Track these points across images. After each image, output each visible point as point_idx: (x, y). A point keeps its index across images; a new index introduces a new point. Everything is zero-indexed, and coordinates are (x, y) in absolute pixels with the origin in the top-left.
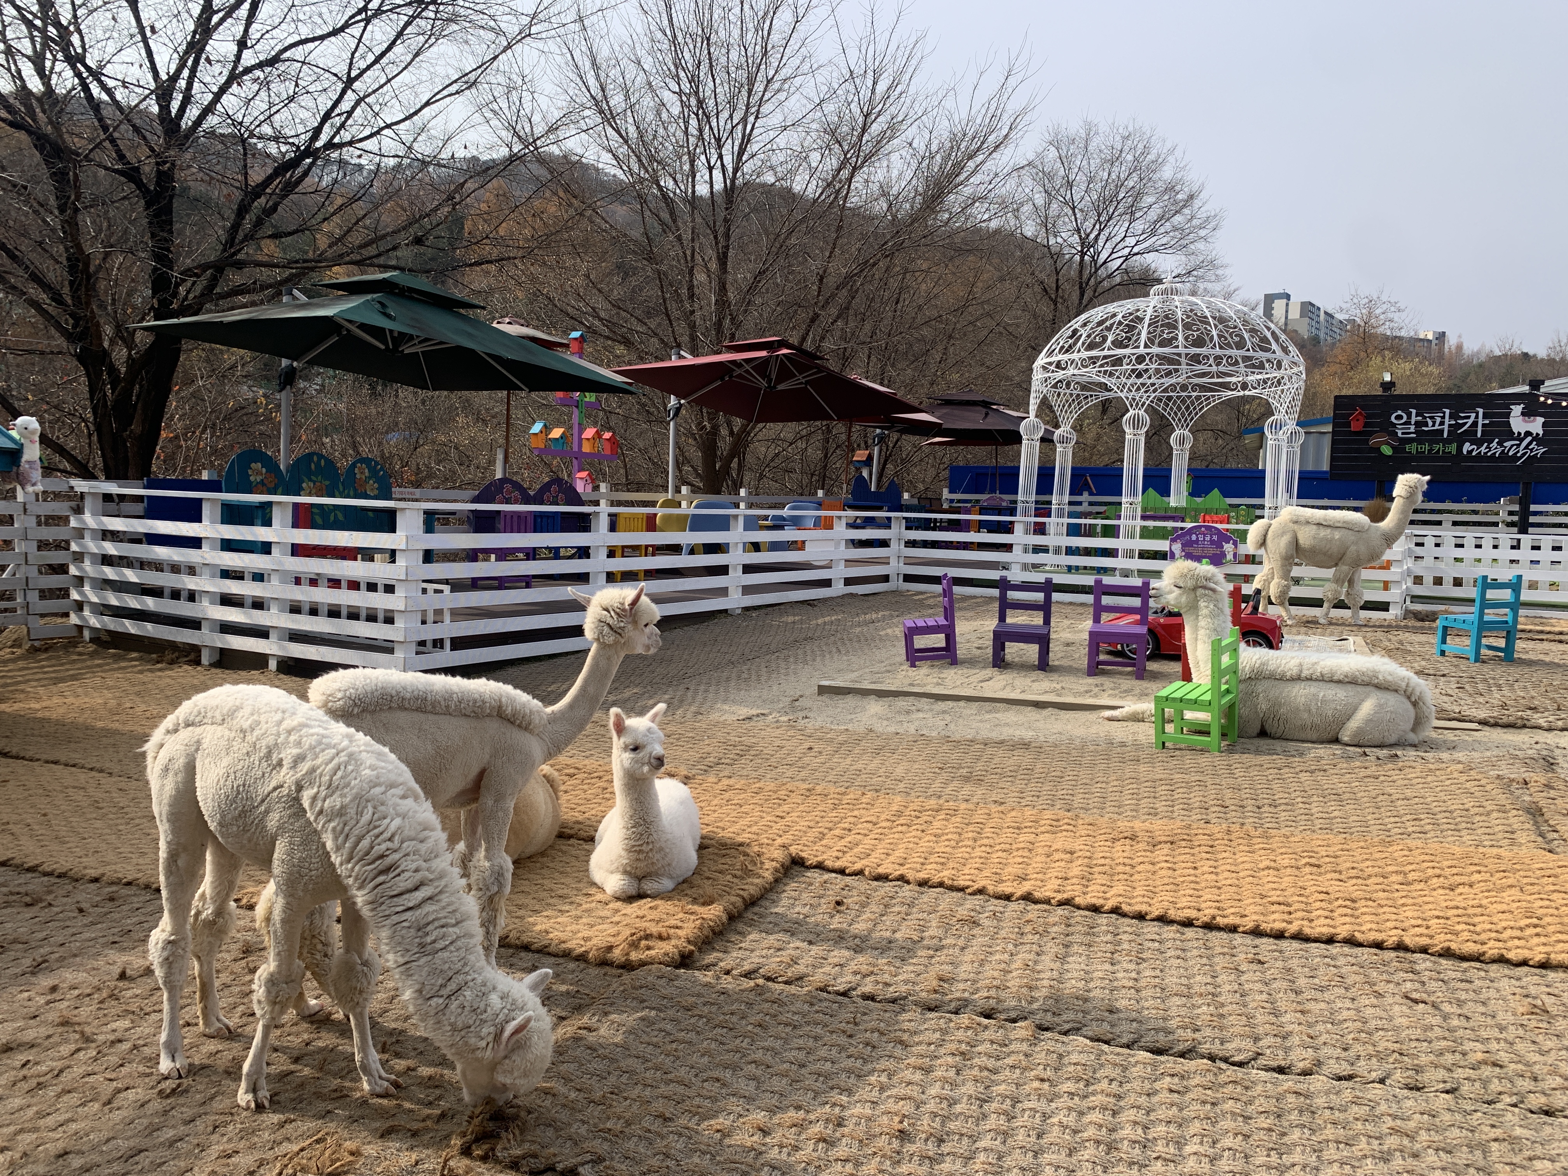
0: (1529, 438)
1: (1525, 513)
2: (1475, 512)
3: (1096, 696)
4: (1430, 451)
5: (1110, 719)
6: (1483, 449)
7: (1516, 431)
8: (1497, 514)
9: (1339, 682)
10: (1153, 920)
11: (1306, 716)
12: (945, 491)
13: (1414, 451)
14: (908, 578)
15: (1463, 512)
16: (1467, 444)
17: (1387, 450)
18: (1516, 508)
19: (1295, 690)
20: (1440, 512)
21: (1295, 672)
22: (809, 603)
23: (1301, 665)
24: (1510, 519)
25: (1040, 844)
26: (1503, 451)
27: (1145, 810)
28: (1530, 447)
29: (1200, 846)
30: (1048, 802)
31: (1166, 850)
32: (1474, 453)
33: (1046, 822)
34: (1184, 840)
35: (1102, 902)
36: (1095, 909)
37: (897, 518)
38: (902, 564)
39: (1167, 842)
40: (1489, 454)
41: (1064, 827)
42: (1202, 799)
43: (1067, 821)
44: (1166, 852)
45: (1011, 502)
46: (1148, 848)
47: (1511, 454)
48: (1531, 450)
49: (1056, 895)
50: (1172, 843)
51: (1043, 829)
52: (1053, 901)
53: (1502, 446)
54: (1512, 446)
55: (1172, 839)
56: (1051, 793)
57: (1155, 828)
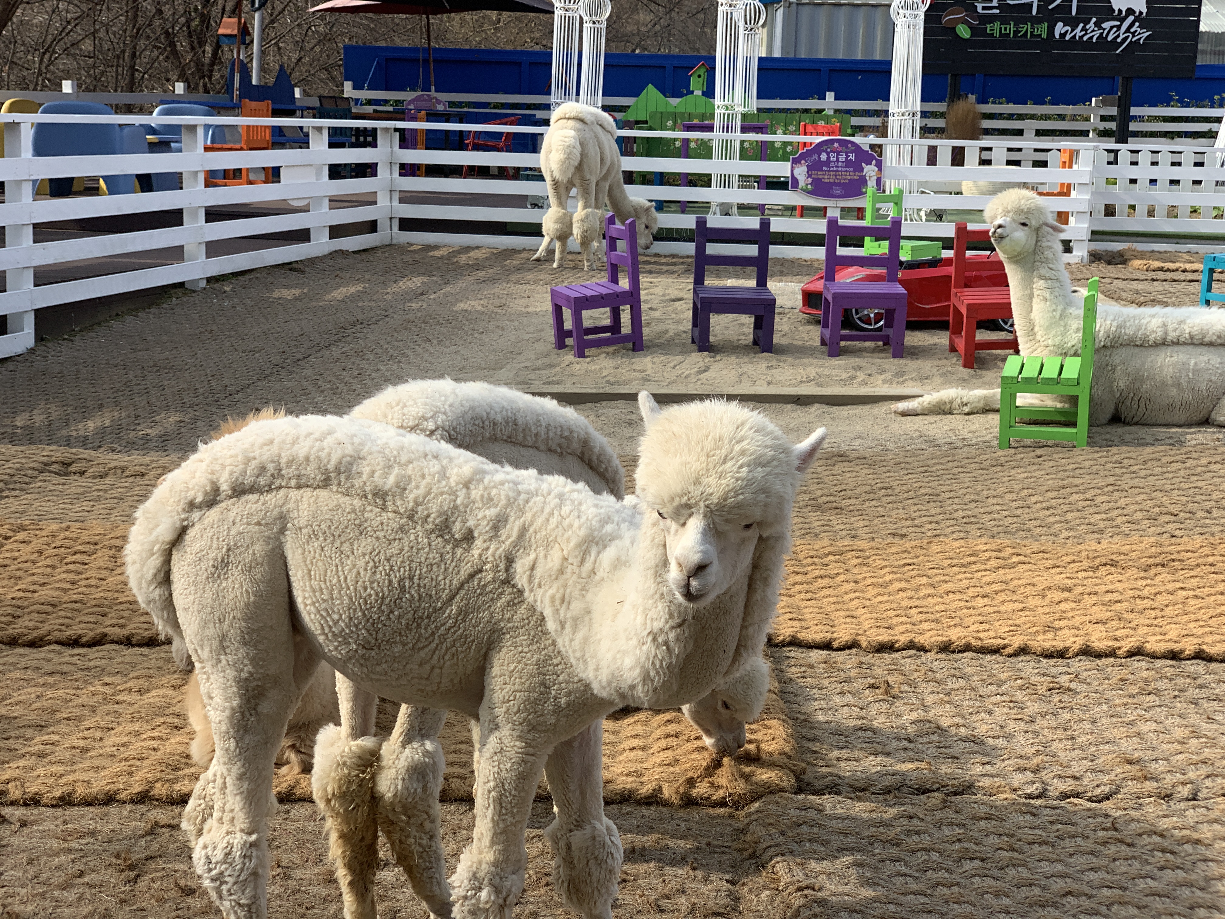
0: (1131, 18)
1: (1124, 118)
2: (1062, 117)
3: (864, 383)
4: (1016, 32)
5: (905, 414)
6: (1078, 32)
8: (1088, 119)
9: (1211, 344)
11: (1174, 392)
12: (348, 86)
13: (997, 34)
14: (407, 224)
15: (1047, 117)
16: (1060, 25)
17: (964, 32)
18: (1113, 111)
19: (1160, 360)
20: (1021, 117)
21: (1159, 334)
22: (289, 266)
23: (1164, 325)
24: (1102, 126)
25: (1015, 583)
26: (1102, 34)
27: (1083, 527)
28: (1132, 30)
29: (1198, 565)
30: (957, 528)
31: (1165, 576)
32: (1068, 38)
33: (987, 554)
34: (1174, 560)
35: (1176, 647)
36: (1174, 656)
37: (386, 130)
38: (396, 203)
39: (1156, 565)
40: (1085, 38)
41: (1015, 559)
42: (1137, 507)
43: (1010, 550)
44: (1169, 577)
45: (452, 104)
46: (1143, 574)
47: (1110, 38)
48: (1133, 34)
49: (1116, 644)
50: (1163, 565)
51: (993, 563)
52: (1119, 652)
53: (1100, 28)
54: (1112, 28)
55: (1158, 560)
56: (947, 516)
57: (1124, 549)
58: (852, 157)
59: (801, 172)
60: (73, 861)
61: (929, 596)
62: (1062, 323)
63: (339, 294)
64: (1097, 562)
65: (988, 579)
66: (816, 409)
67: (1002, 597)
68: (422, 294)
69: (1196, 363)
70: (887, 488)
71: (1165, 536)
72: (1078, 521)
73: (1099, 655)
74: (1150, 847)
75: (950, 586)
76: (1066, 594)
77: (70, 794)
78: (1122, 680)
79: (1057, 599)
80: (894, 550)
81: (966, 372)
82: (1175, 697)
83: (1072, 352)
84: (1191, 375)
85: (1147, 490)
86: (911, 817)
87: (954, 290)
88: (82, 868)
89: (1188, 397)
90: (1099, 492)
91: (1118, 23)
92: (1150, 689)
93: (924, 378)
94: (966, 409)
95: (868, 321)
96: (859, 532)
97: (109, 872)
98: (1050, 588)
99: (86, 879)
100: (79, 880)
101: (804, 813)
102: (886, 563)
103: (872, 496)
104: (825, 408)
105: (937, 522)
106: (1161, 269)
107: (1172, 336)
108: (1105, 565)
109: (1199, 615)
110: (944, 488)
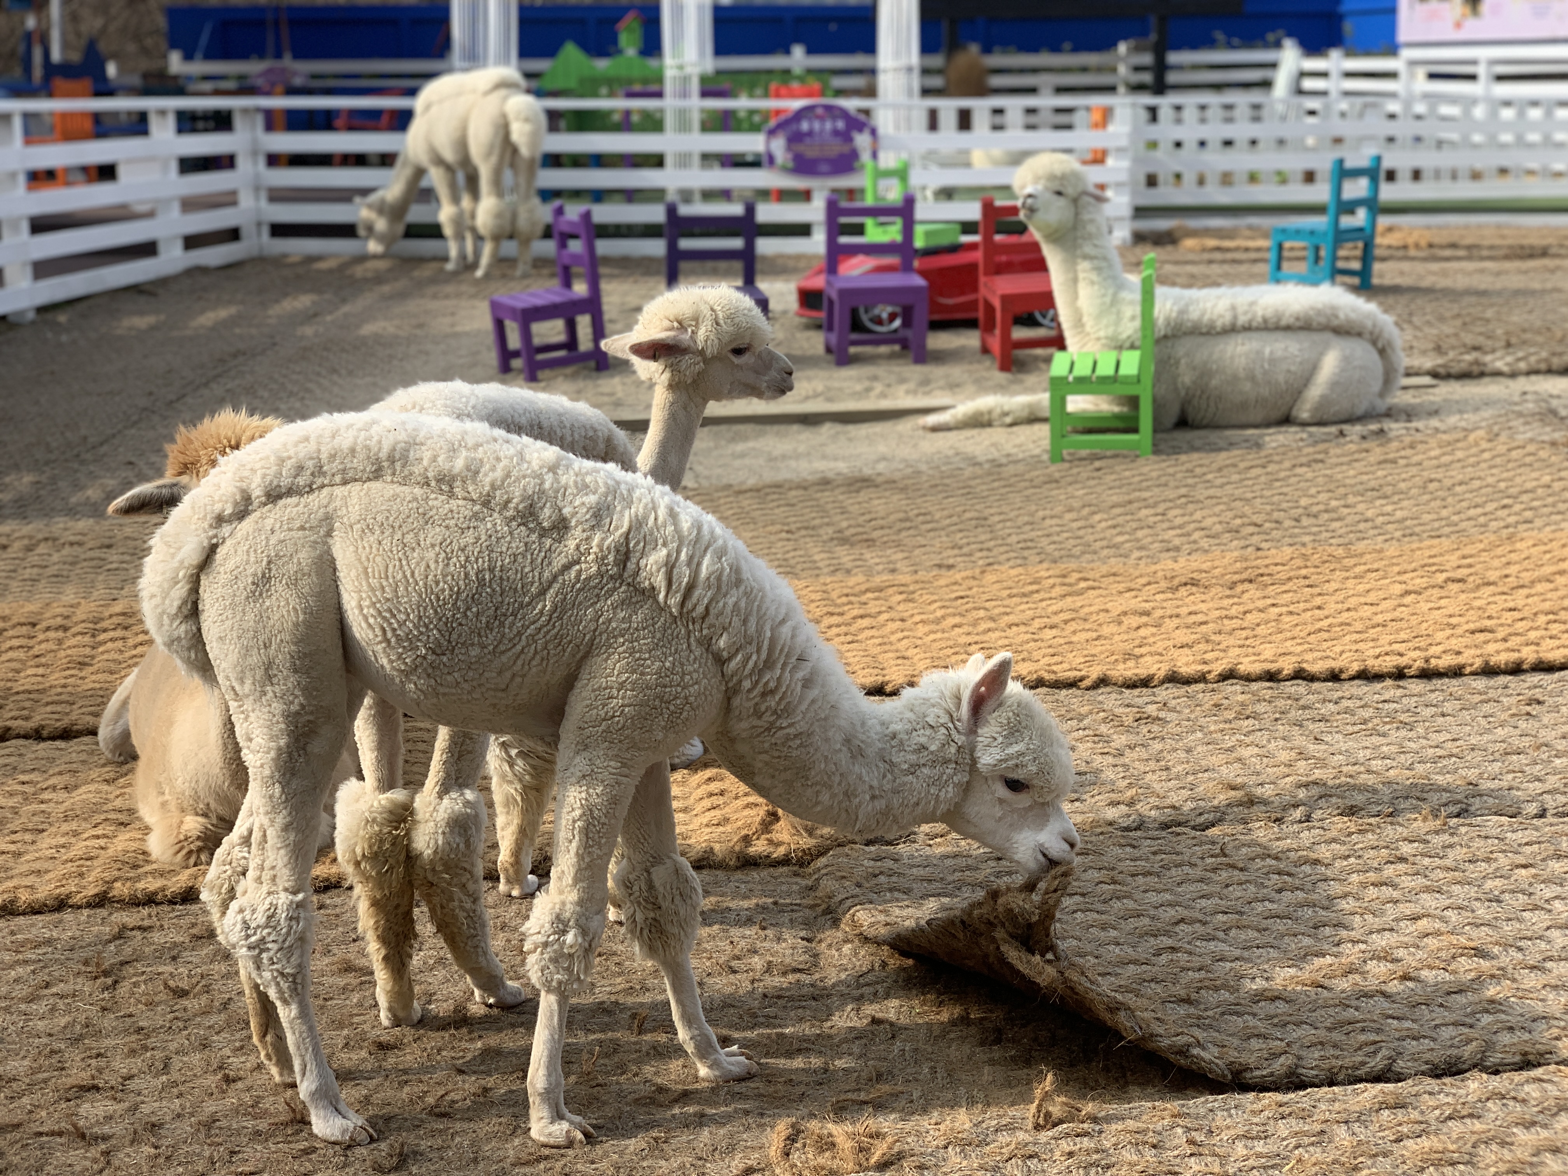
1: (1160, 68)
2: (1084, 69)
3: (883, 395)
5: (935, 429)
8: (1114, 70)
9: (1288, 328)
10: (1352, 678)
14: (280, 230)
15: (1068, 70)
20: (1035, 71)
21: (1227, 319)
23: (1233, 308)
24: (1135, 78)
25: (1086, 610)
27: (1156, 545)
29: (1290, 579)
30: (1013, 555)
31: (1253, 591)
33: (1051, 581)
34: (1262, 575)
35: (1273, 667)
36: (1271, 677)
37: (245, 111)
38: (263, 203)
39: (1243, 581)
41: (1083, 585)
42: (1215, 519)
43: (1076, 576)
44: (1259, 594)
45: (315, 76)
46: (1228, 592)
49: (1206, 668)
50: (1251, 581)
51: (1058, 591)
52: (1210, 677)
55: (1244, 576)
56: (1000, 542)
57: (1204, 566)
58: (841, 125)
59: (779, 147)
60: (33, 972)
61: (989, 630)
62: (1114, 310)
63: (209, 318)
64: (1176, 582)
65: (1054, 608)
66: (827, 429)
67: (1073, 626)
69: (1271, 353)
70: (925, 514)
71: (1250, 549)
72: (1149, 539)
73: (1188, 681)
74: (1265, 870)
75: (1012, 619)
76: (1145, 619)
77: (12, 902)
78: (1216, 705)
79: (1135, 625)
80: (942, 582)
81: (1002, 377)
82: (1276, 720)
83: (1127, 344)
84: (1266, 366)
85: (1225, 500)
86: (999, 859)
87: (982, 279)
88: (46, 978)
89: (1265, 392)
90: (1171, 504)
92: (1248, 712)
93: (953, 386)
94: (1008, 420)
95: (879, 321)
96: (898, 565)
97: (79, 980)
98: (1125, 613)
99: (54, 990)
100: (46, 992)
101: (879, 864)
102: (935, 597)
103: (908, 524)
104: (839, 427)
105: (989, 550)
106: (1218, 249)
107: (1242, 320)
108: (1185, 584)
109: (1296, 631)
110: (992, 511)
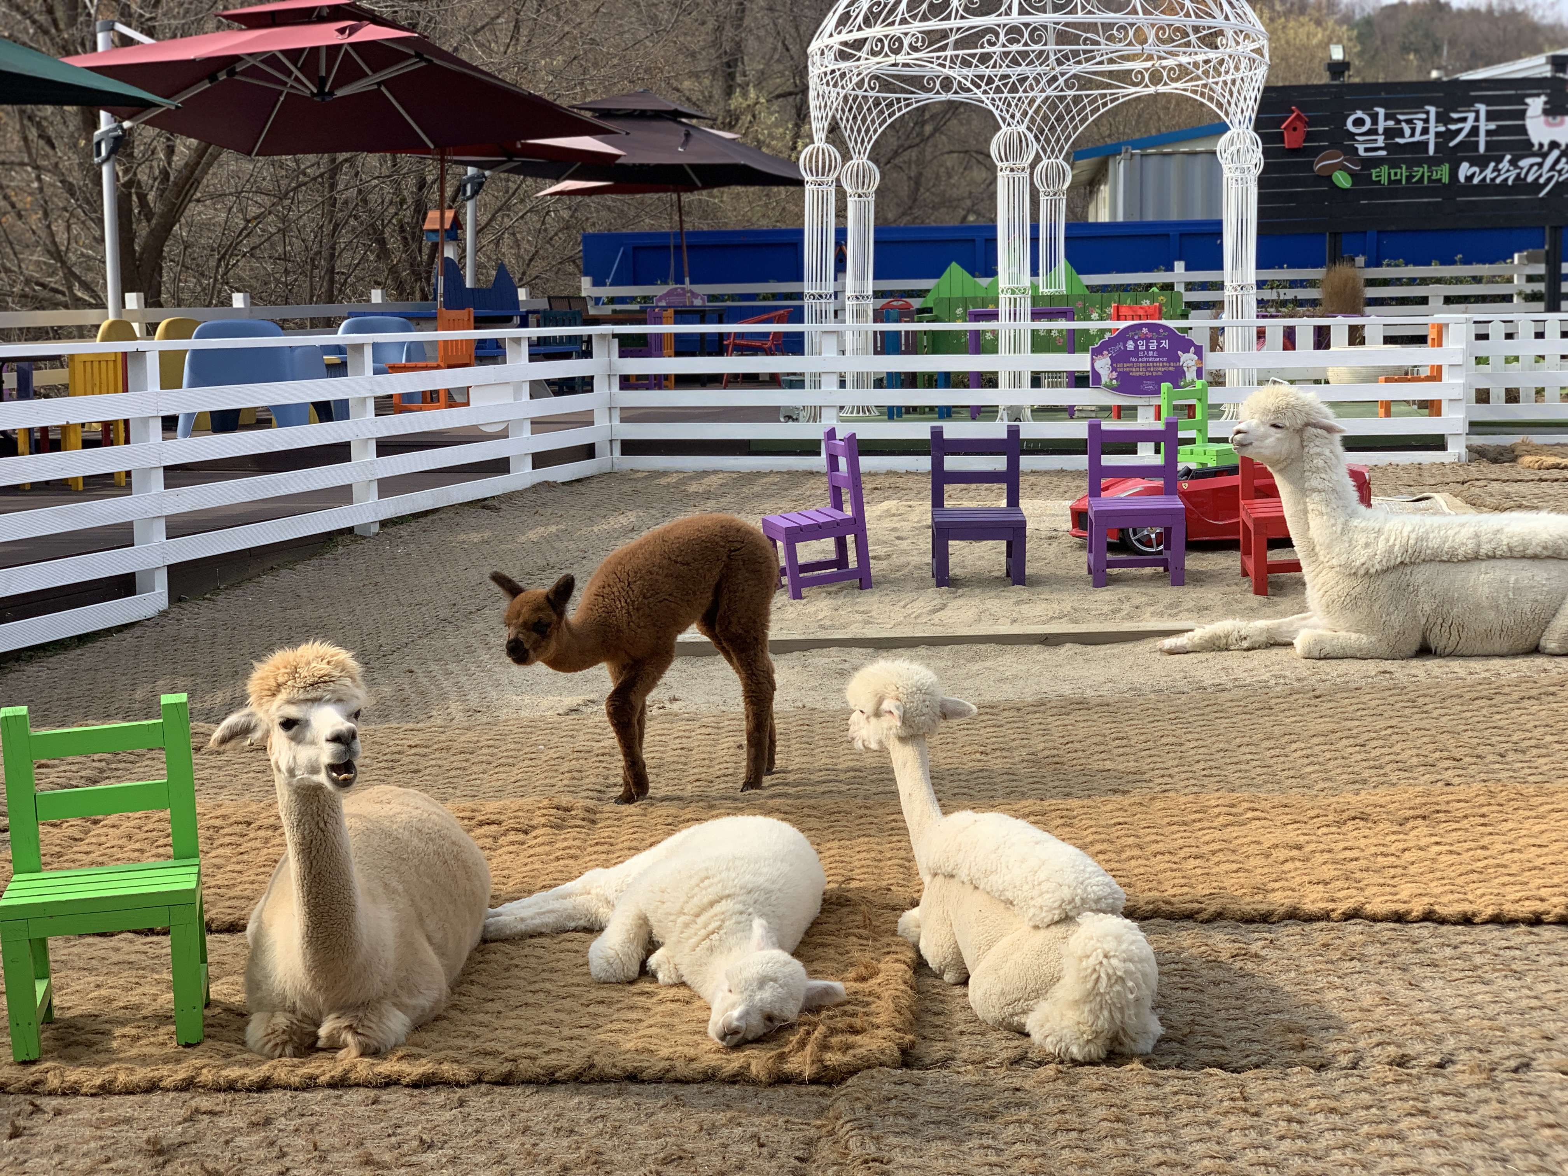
0: (1555, 153)
1: (1555, 277)
2: (1477, 280)
3: (1131, 617)
4: (1409, 178)
5: (1171, 652)
6: (1489, 173)
7: (1535, 140)
8: (1510, 280)
10: (1485, 922)
11: (1492, 615)
12: (586, 283)
13: (1385, 181)
14: (630, 447)
15: (1458, 280)
16: (1465, 165)
17: (1342, 180)
18: (1540, 269)
19: (1473, 577)
20: (1424, 281)
21: (1471, 546)
22: (482, 504)
23: (1477, 536)
24: (1530, 288)
25: (1239, 841)
26: (1519, 174)
27: (1344, 776)
28: (1558, 167)
29: (1466, 817)
30: (1192, 782)
31: (1423, 828)
32: (1476, 181)
33: (1217, 810)
34: (1438, 812)
35: (1401, 908)
36: (1399, 918)
37: (603, 336)
38: (616, 422)
39: (1416, 818)
40: (1498, 181)
41: (1250, 814)
42: (1414, 752)
43: (1246, 805)
44: (1426, 831)
45: (713, 298)
46: (1396, 828)
47: (1530, 179)
48: (1560, 172)
49: (1331, 906)
50: (1424, 818)
51: (1221, 820)
52: (1333, 915)
53: (1516, 167)
54: (1532, 166)
55: (1418, 812)
56: (1186, 768)
57: (1382, 801)
58: (1165, 344)
59: (1103, 365)
60: (102, 1148)
61: (1133, 858)
62: (1345, 538)
63: (533, 535)
64: (1345, 816)
65: (1207, 838)
66: (1068, 649)
67: (1221, 856)
68: (633, 530)
69: (1517, 580)
70: (1121, 739)
71: (1439, 784)
72: (1339, 771)
73: (1311, 919)
75: (1160, 847)
76: (1295, 852)
77: (111, 1082)
78: (1324, 945)
79: (1282, 858)
80: (1109, 807)
81: (1254, 600)
82: (1381, 963)
83: (1362, 571)
84: (1511, 595)
85: (1433, 732)
86: (1018, 1090)
87: (1242, 502)
88: (110, 1154)
89: (1509, 621)
90: (1374, 735)
91: (1539, 160)
92: (1354, 954)
93: (1202, 610)
94: (1245, 644)
95: (1148, 543)
96: (1074, 791)
97: (138, 1158)
98: (1276, 846)
99: (113, 1165)
100: (106, 1166)
101: (898, 1087)
102: (1093, 823)
103: (1102, 748)
104: (1079, 648)
105: (1170, 776)
106: (1556, 467)
107: (1485, 549)
108: (1354, 819)
109: (1450, 873)
110: (1189, 737)
